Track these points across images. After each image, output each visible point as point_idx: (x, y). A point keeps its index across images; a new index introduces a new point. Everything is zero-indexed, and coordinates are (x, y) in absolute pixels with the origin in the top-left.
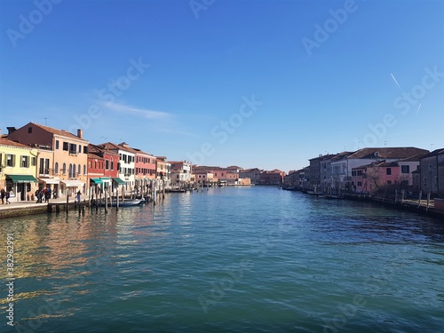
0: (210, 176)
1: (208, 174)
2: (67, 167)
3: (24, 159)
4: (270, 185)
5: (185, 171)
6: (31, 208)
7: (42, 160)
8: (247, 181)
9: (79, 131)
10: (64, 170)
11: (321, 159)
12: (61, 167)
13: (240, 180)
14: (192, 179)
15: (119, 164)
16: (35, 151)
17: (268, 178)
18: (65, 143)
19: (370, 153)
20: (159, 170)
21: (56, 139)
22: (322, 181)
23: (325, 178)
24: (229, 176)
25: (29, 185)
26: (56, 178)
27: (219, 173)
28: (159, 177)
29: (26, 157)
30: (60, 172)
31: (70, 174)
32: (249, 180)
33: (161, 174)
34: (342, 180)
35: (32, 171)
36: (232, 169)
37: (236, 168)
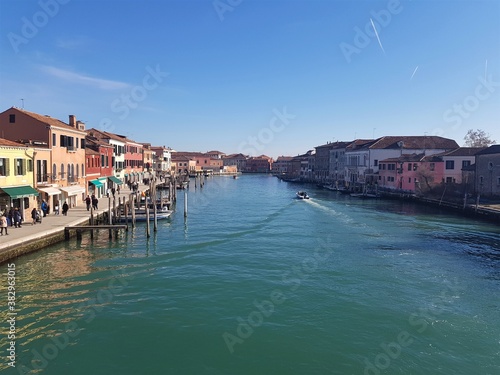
0: (192, 163)
1: (191, 162)
2: (66, 170)
3: (18, 164)
4: (256, 173)
5: (165, 159)
6: (46, 237)
7: (39, 162)
8: (233, 169)
9: (71, 117)
10: (62, 174)
11: (330, 147)
12: (58, 170)
13: (225, 168)
14: (173, 168)
15: (113, 158)
16: (31, 151)
17: (255, 165)
18: (62, 137)
19: (392, 143)
20: (146, 161)
21: (53, 132)
22: (331, 172)
23: (336, 169)
24: (212, 163)
25: (26, 200)
26: (55, 185)
27: (202, 160)
28: (146, 170)
29: (20, 160)
30: (58, 178)
31: (68, 178)
32: (235, 167)
33: (148, 165)
34: (361, 172)
35: (28, 179)
36: (213, 155)
37: (217, 153)
